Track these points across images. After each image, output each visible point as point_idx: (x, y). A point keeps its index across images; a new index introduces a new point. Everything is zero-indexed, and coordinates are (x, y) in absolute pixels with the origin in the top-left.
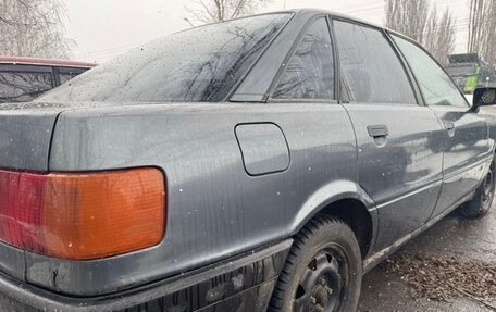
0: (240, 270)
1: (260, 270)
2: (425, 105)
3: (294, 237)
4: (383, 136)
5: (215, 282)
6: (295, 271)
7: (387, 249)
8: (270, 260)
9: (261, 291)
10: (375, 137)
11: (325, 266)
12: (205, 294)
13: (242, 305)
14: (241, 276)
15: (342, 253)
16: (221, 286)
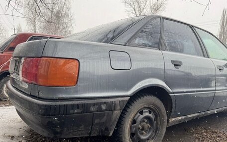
0: (105, 103)
1: (113, 105)
2: (208, 57)
3: (131, 96)
4: (180, 65)
5: (94, 105)
6: (131, 111)
7: (183, 117)
8: (118, 102)
9: (114, 114)
10: (175, 65)
11: (147, 114)
12: (90, 108)
13: (105, 117)
14: (105, 105)
15: (156, 111)
16: (97, 107)
